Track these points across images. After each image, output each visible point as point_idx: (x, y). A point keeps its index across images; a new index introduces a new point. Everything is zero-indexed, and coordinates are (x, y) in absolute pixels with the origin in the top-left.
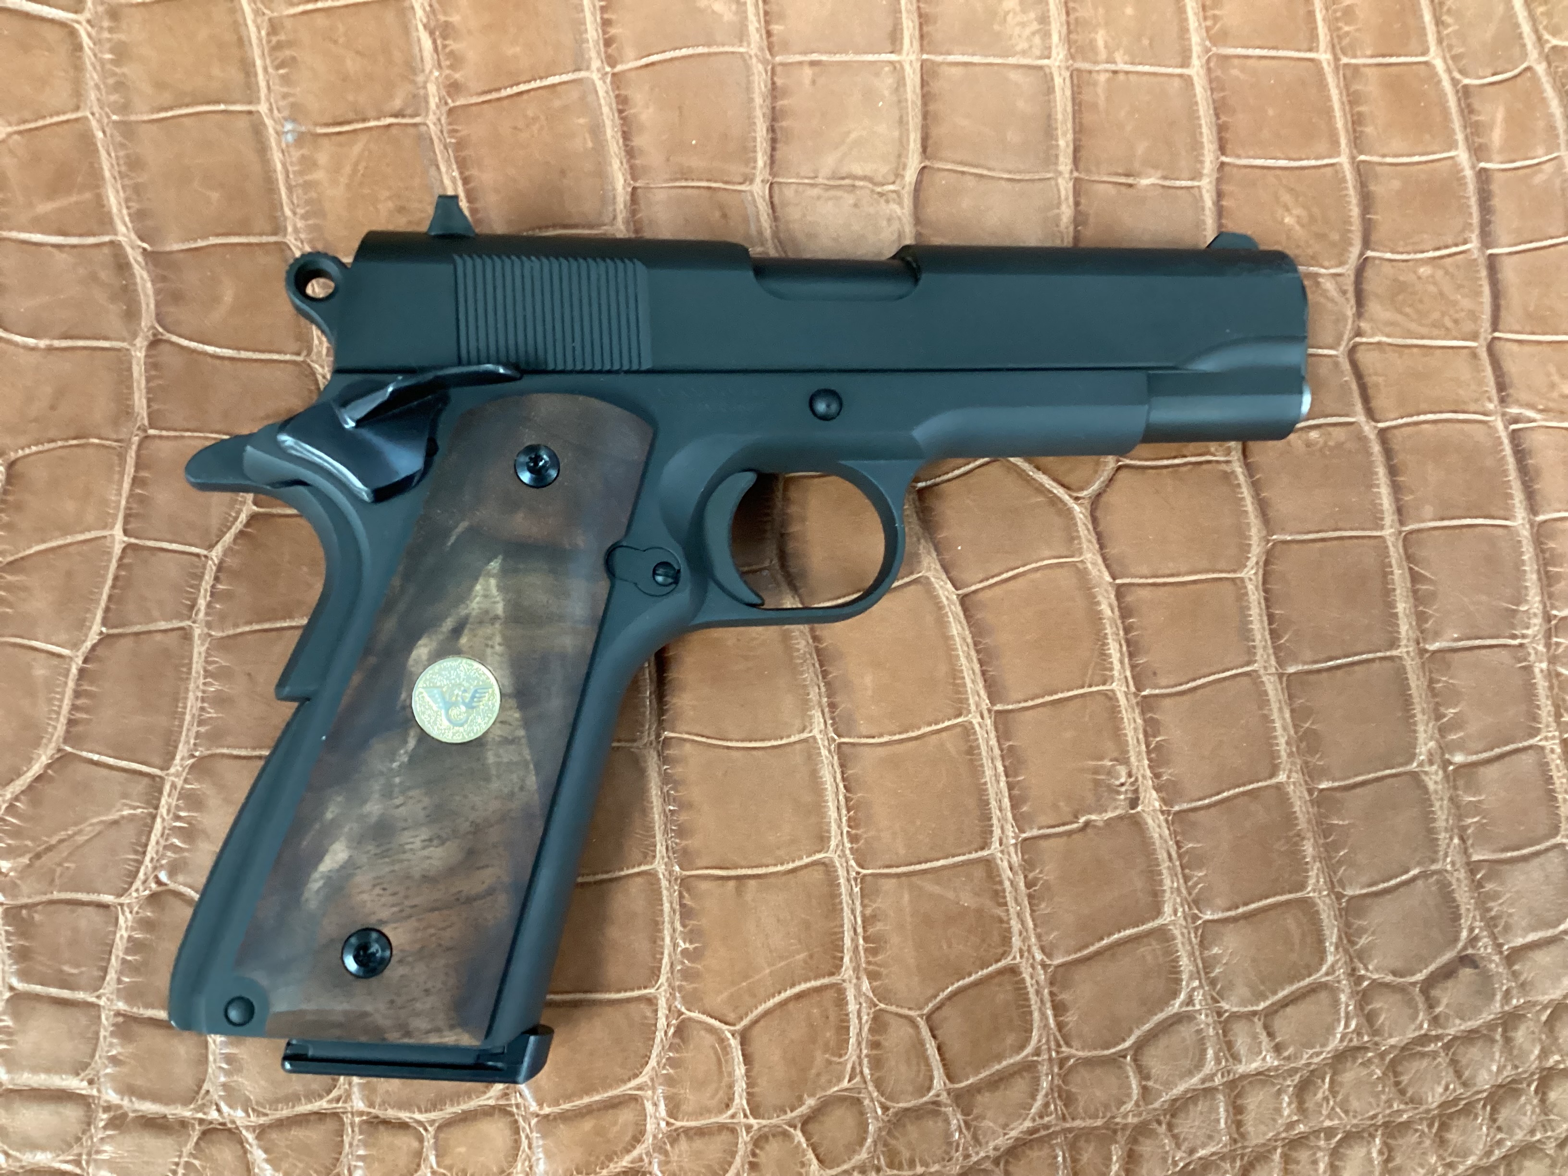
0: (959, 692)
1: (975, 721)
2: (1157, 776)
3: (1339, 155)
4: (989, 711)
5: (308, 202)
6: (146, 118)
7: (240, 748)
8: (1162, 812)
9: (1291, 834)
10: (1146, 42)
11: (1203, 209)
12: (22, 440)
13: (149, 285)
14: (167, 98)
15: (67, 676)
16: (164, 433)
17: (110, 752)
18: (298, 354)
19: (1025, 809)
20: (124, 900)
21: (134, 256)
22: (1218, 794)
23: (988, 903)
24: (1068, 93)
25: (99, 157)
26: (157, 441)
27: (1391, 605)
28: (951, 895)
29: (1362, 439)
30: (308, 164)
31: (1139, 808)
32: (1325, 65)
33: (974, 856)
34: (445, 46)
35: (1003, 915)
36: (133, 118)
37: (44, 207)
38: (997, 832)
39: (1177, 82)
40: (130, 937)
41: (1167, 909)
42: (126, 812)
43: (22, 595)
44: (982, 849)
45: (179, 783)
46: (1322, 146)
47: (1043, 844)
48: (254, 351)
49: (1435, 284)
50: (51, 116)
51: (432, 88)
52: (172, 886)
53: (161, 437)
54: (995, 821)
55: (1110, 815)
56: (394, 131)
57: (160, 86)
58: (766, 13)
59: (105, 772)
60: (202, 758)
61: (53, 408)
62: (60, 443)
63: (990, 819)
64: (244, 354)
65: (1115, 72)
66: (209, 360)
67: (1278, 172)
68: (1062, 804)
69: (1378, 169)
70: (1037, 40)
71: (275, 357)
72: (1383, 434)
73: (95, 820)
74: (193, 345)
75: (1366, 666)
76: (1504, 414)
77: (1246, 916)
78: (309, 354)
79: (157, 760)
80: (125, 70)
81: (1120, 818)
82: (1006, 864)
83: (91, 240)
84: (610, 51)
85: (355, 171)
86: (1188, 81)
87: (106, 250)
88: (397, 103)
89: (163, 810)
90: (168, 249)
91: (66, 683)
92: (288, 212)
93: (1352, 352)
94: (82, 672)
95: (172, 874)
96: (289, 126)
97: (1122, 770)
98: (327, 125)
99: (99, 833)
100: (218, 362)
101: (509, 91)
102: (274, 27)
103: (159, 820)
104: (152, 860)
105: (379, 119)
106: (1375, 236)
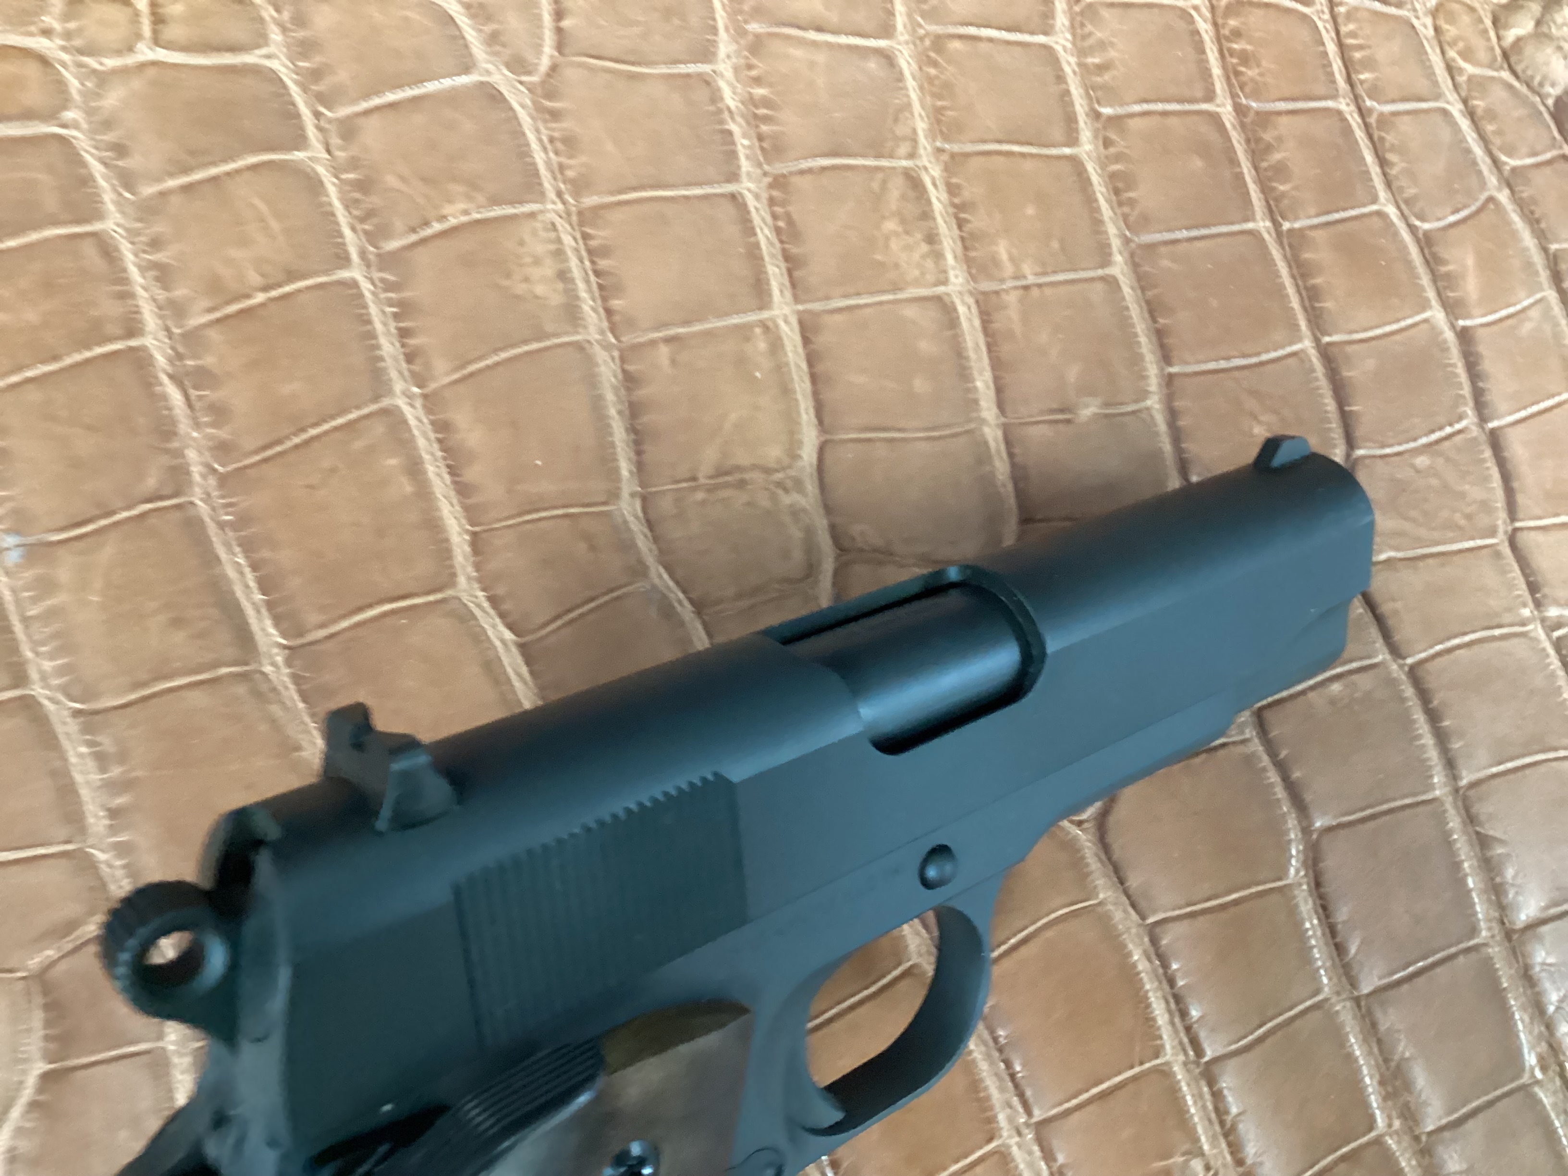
0: (984, 1110)
1: (1011, 1143)
3: (1300, 339)
4: (1027, 1124)
5: (53, 636)
10: (1055, 245)
11: (1158, 432)
18: (70, 841)
24: (977, 323)
27: (1462, 882)
29: (1391, 683)
30: (46, 585)
32: (1266, 236)
34: (200, 399)
39: (1099, 286)
46: (1278, 336)
49: (1436, 475)
51: (192, 455)
56: (151, 519)
58: (601, 287)
65: (1026, 288)
67: (1236, 374)
69: (1349, 349)
70: (929, 264)
72: (1414, 673)
76: (1543, 620)
78: (82, 839)
84: (415, 367)
85: (108, 583)
86: (1112, 283)
88: (151, 482)
92: (28, 653)
96: (11, 539)
97: (1198, 1165)
98: (64, 528)
101: (296, 440)
105: (128, 508)
106: (1360, 432)
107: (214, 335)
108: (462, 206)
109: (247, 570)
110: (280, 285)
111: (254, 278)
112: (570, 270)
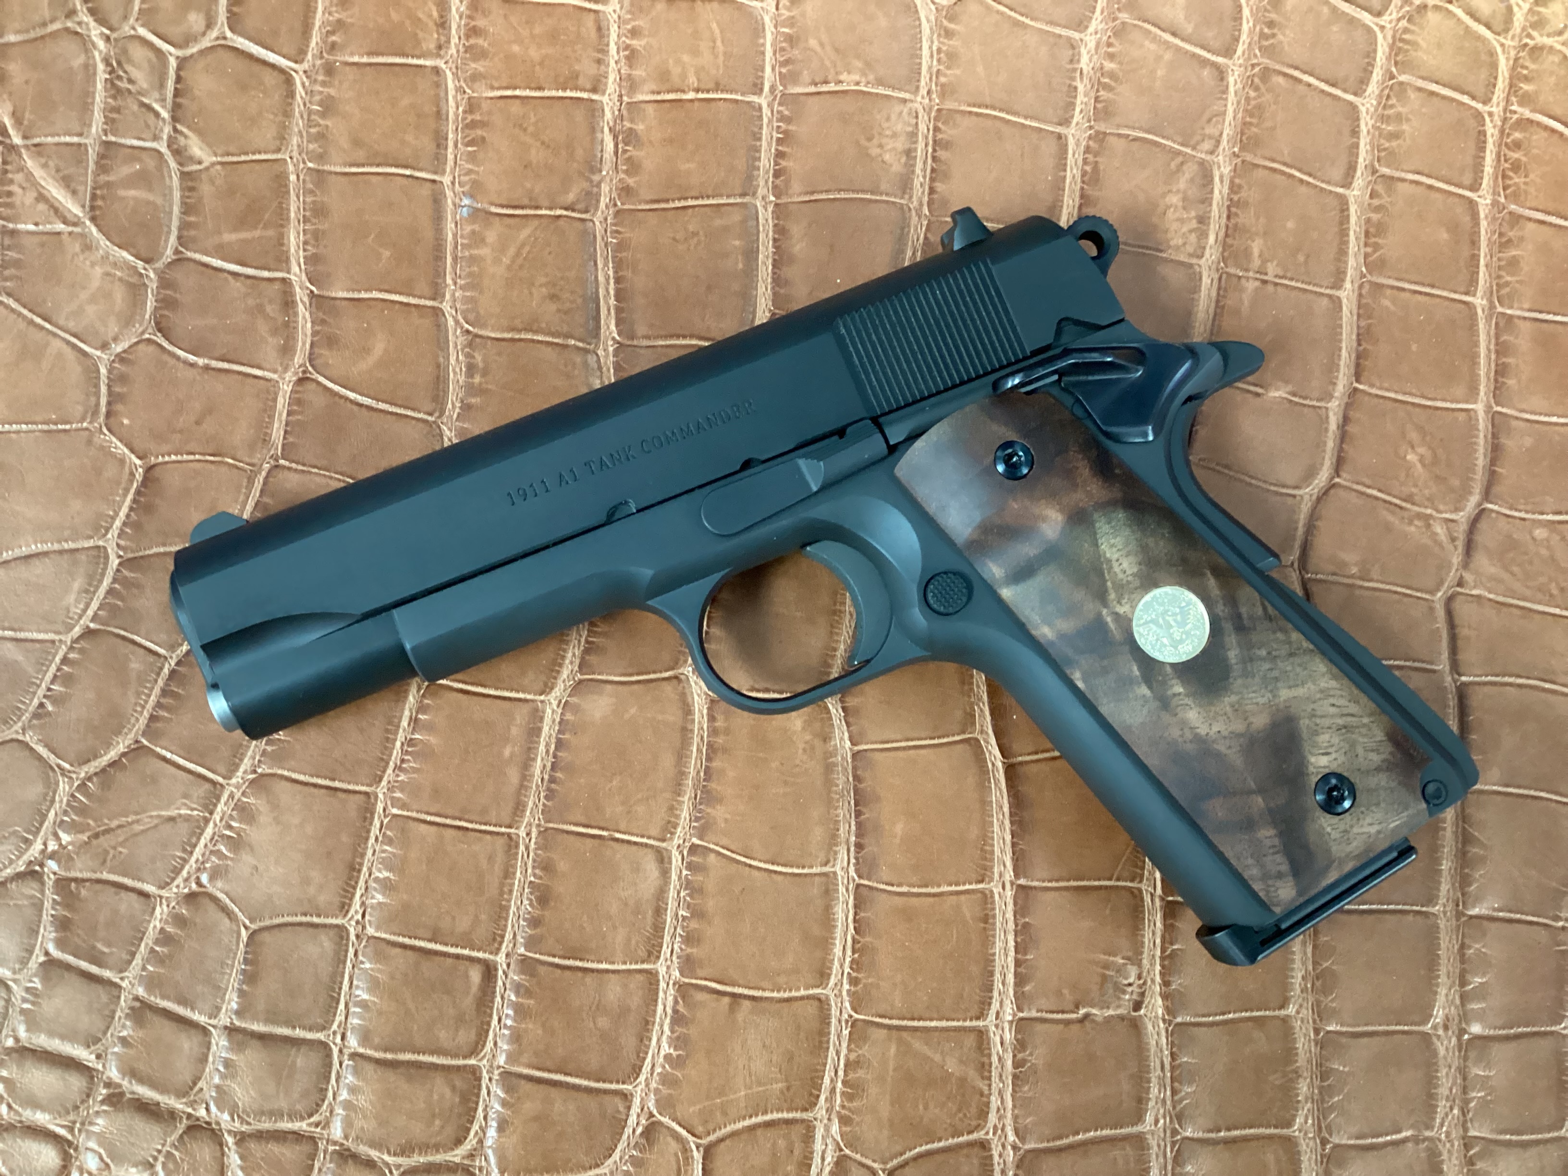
0: (986, 859)
1: (995, 891)
2: (1166, 983)
3: (1475, 402)
4: (1012, 883)
5: (470, 275)
6: (338, 169)
7: (300, 773)
8: (1164, 1020)
9: (1289, 1069)
10: (1301, 258)
11: (1327, 430)
12: (165, 448)
13: (309, 325)
14: (361, 155)
15: (158, 674)
16: (294, 465)
17: (182, 753)
18: (431, 414)
19: (1027, 988)
20: (164, 893)
21: (300, 295)
22: (1224, 1014)
23: (972, 1074)
24: (1214, 294)
25: (288, 199)
26: (286, 472)
27: (1437, 861)
28: (937, 1058)
29: (1441, 689)
30: (477, 239)
31: (1142, 1012)
32: (1479, 311)
33: (968, 1023)
34: (624, 151)
35: (985, 1089)
36: (327, 168)
37: (229, 237)
38: (995, 1006)
39: (1325, 301)
40: (162, 929)
41: (1149, 1118)
42: (183, 812)
43: (135, 591)
44: (978, 1018)
45: (238, 795)
46: (1460, 391)
47: (1039, 1027)
48: (391, 404)
49: (1548, 548)
50: (254, 153)
51: (605, 188)
52: (210, 889)
53: (289, 469)
54: (995, 994)
55: (1111, 1012)
56: (561, 222)
57: (357, 143)
58: (933, 170)
59: (172, 770)
60: (262, 775)
61: (198, 423)
62: (197, 457)
63: (991, 991)
64: (382, 406)
65: (1265, 282)
66: (349, 405)
67: (1409, 408)
68: (1066, 991)
69: (1514, 423)
70: (1193, 238)
71: (409, 413)
72: (1462, 689)
73: (154, 813)
74: (337, 388)
75: (1399, 916)
77: (1226, 1142)
78: (440, 416)
79: (222, 769)
80: (329, 123)
81: (1122, 1018)
82: (998, 1039)
83: (266, 274)
84: (778, 182)
85: (518, 254)
86: (1336, 303)
87: (277, 286)
88: (571, 197)
89: (217, 817)
90: (333, 295)
91: (156, 681)
92: (449, 281)
93: (1449, 601)
94: (173, 672)
95: (212, 879)
96: (466, 201)
97: (1133, 971)
98: (502, 206)
99: (156, 826)
100: (355, 408)
101: (678, 204)
102: (472, 106)
103: (211, 824)
104: (197, 861)
105: (551, 209)
106: (1497, 489)
107: (650, 109)
108: (857, 77)
109: (612, 281)
110: (708, 91)
111: (692, 80)
112: (916, 150)
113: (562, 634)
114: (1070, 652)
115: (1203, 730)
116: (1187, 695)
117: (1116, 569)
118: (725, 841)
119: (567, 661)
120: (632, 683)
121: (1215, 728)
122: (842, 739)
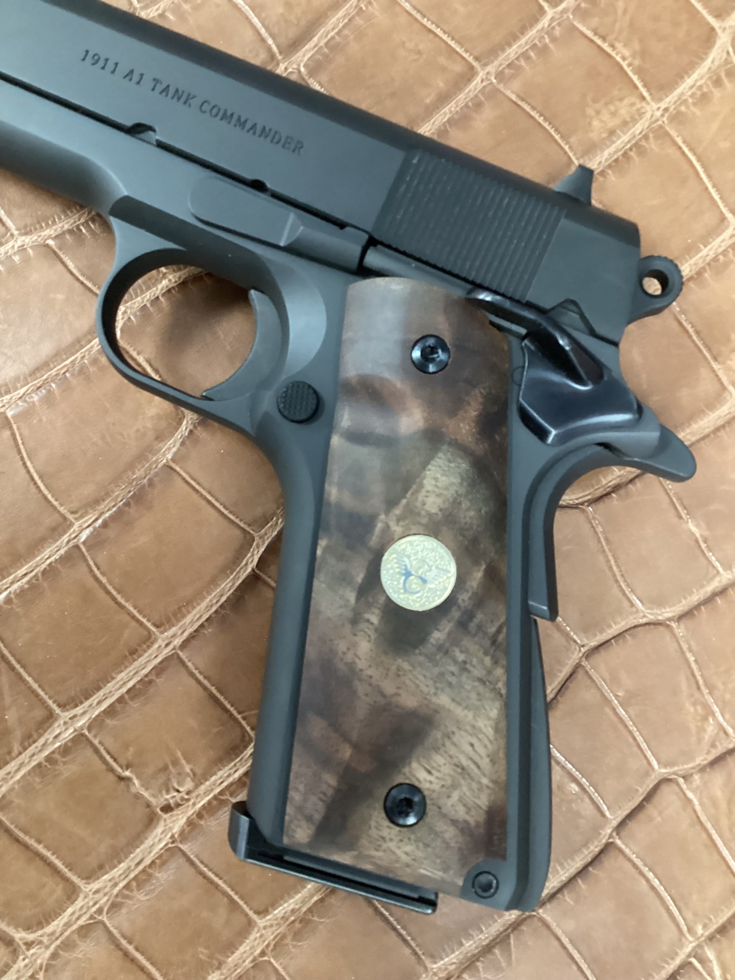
108: (626, 53)
112: (618, 137)
113: (69, 208)
114: (333, 521)
115: (361, 664)
116: (376, 630)
117: (421, 496)
118: (26, 432)
119: (54, 227)
120: (78, 279)
121: (369, 672)
122: (169, 449)
